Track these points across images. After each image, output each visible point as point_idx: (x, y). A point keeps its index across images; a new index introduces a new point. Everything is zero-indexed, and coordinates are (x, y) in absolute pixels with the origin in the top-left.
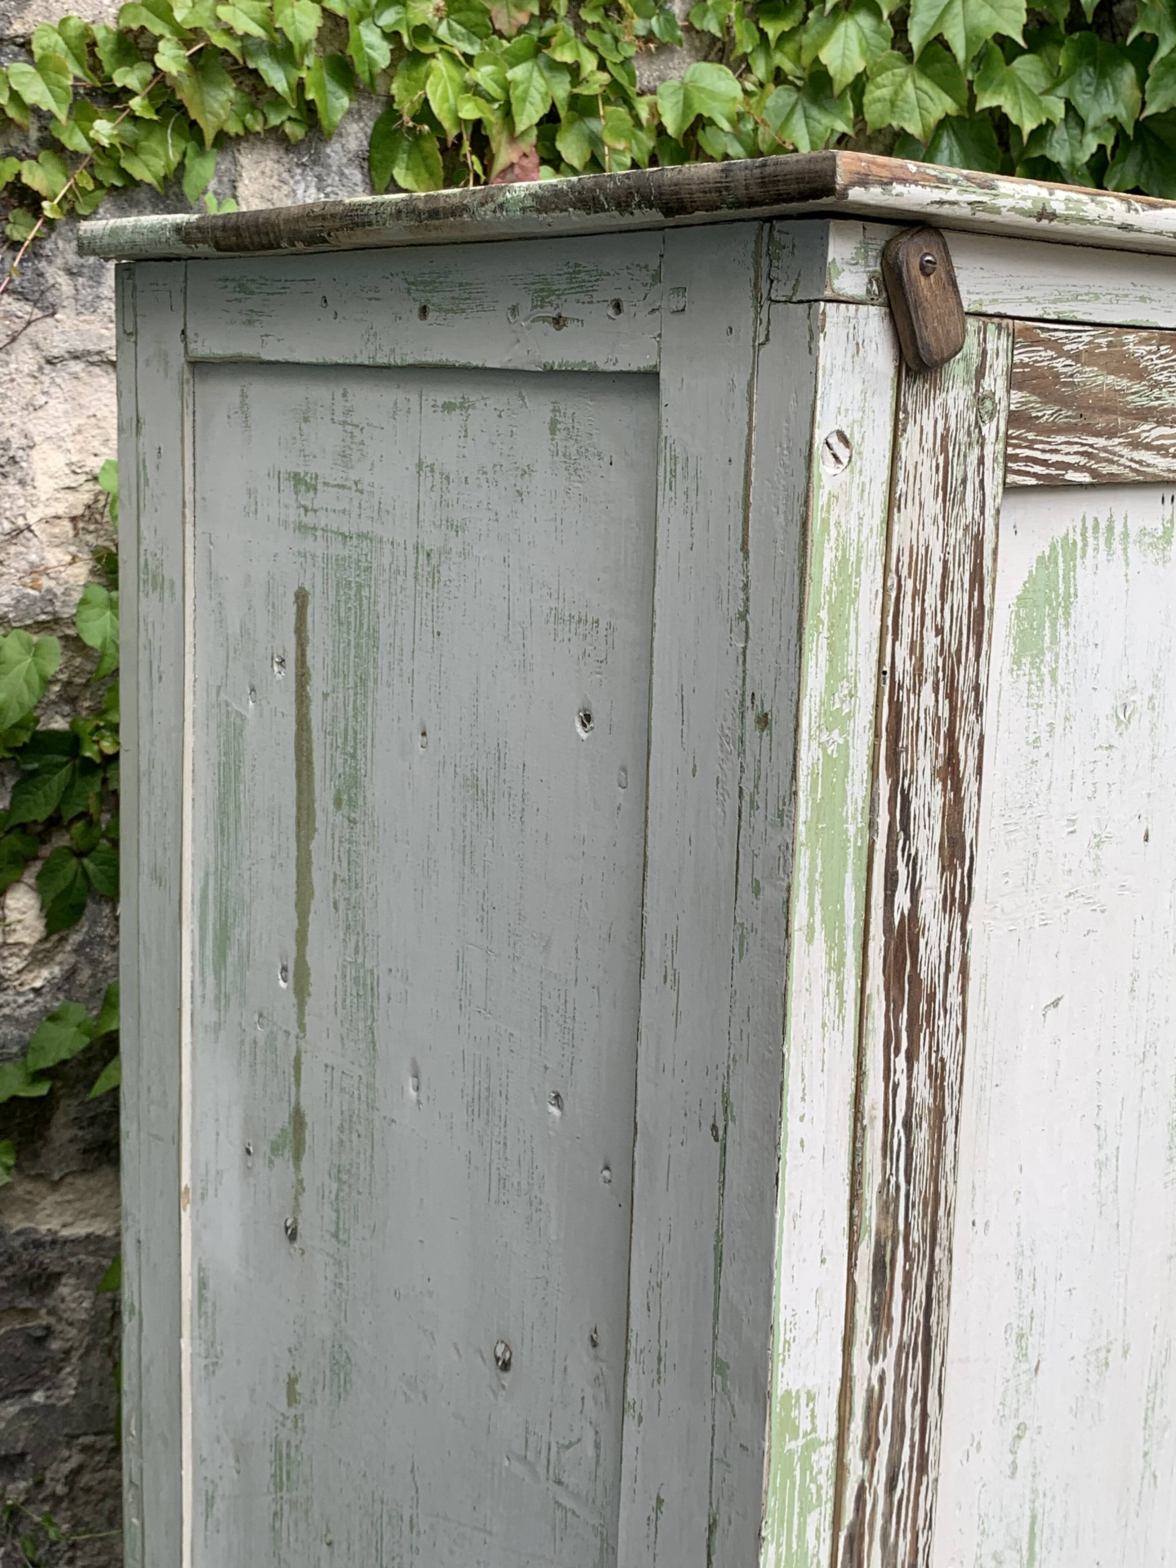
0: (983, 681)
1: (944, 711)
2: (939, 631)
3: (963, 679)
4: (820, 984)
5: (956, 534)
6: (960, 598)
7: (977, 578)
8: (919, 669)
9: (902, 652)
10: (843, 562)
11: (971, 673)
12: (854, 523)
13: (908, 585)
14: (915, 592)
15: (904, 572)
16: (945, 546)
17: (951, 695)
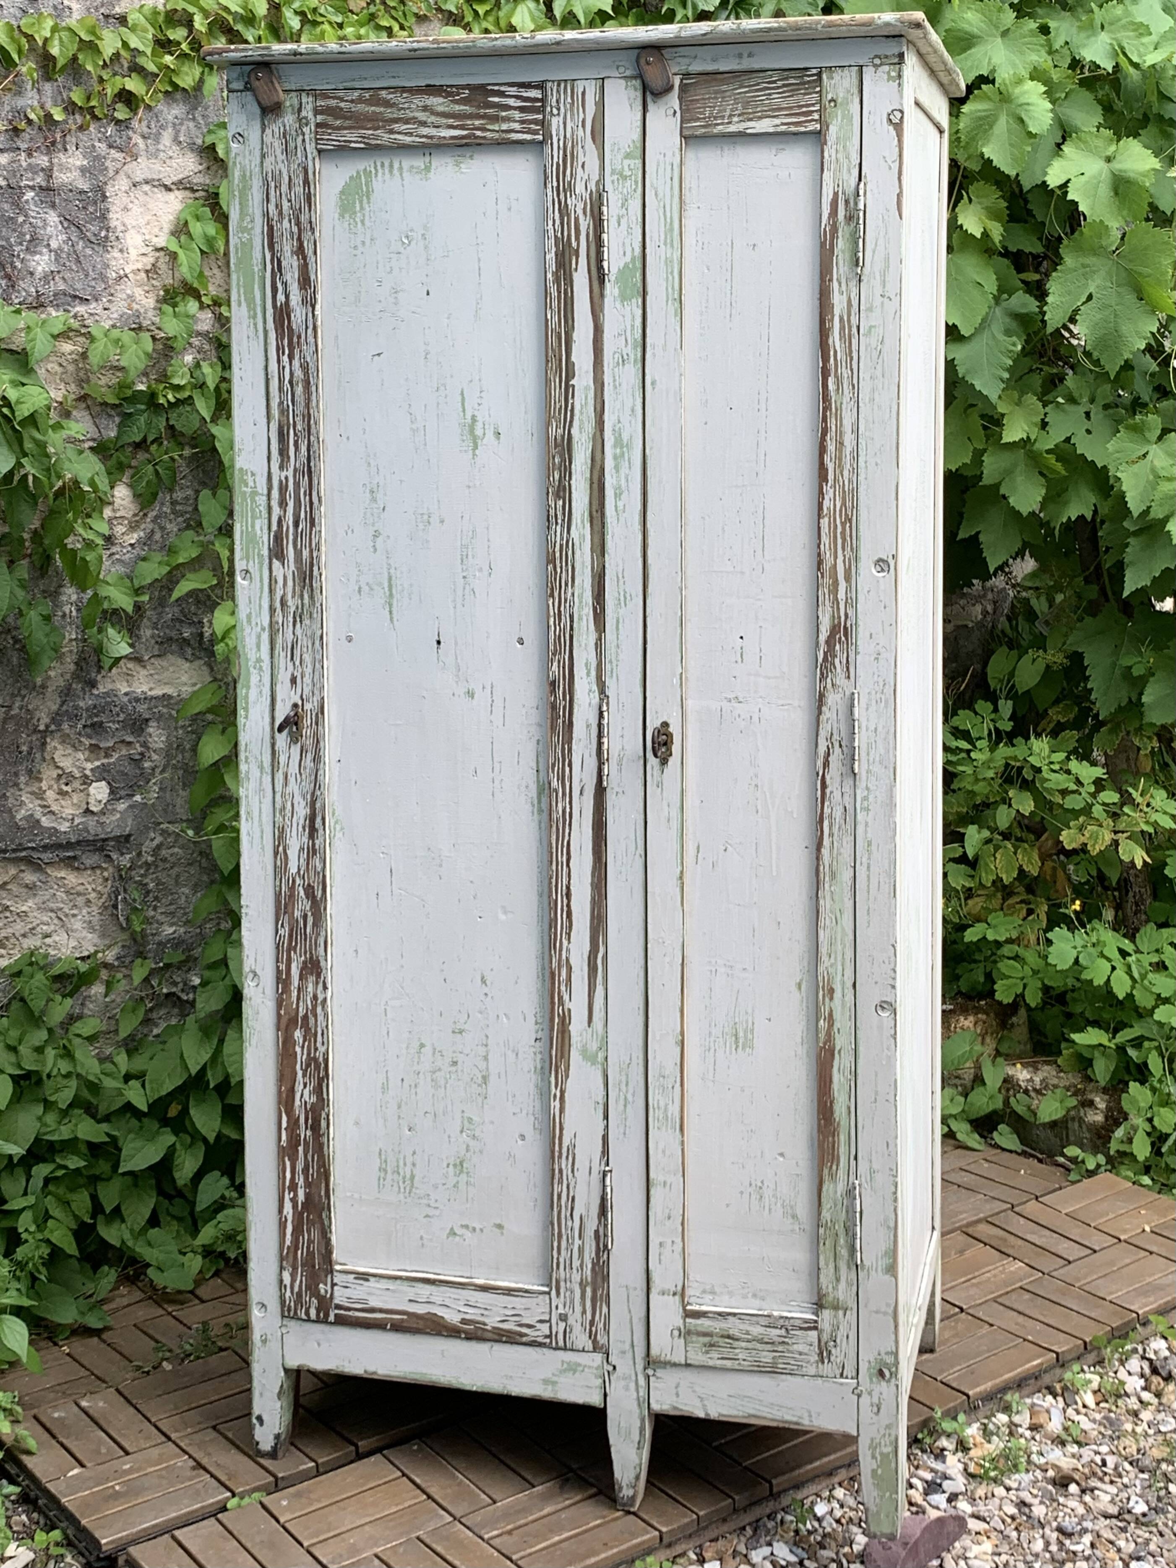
0: (313, 220)
1: (295, 229)
2: (290, 201)
3: (303, 218)
4: (246, 322)
5: (294, 166)
6: (299, 189)
7: (306, 182)
8: (281, 213)
9: (272, 207)
10: (244, 176)
11: (307, 216)
12: (247, 162)
13: (273, 184)
14: (276, 187)
15: (270, 179)
16: (289, 172)
17: (298, 224)
